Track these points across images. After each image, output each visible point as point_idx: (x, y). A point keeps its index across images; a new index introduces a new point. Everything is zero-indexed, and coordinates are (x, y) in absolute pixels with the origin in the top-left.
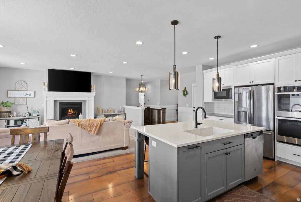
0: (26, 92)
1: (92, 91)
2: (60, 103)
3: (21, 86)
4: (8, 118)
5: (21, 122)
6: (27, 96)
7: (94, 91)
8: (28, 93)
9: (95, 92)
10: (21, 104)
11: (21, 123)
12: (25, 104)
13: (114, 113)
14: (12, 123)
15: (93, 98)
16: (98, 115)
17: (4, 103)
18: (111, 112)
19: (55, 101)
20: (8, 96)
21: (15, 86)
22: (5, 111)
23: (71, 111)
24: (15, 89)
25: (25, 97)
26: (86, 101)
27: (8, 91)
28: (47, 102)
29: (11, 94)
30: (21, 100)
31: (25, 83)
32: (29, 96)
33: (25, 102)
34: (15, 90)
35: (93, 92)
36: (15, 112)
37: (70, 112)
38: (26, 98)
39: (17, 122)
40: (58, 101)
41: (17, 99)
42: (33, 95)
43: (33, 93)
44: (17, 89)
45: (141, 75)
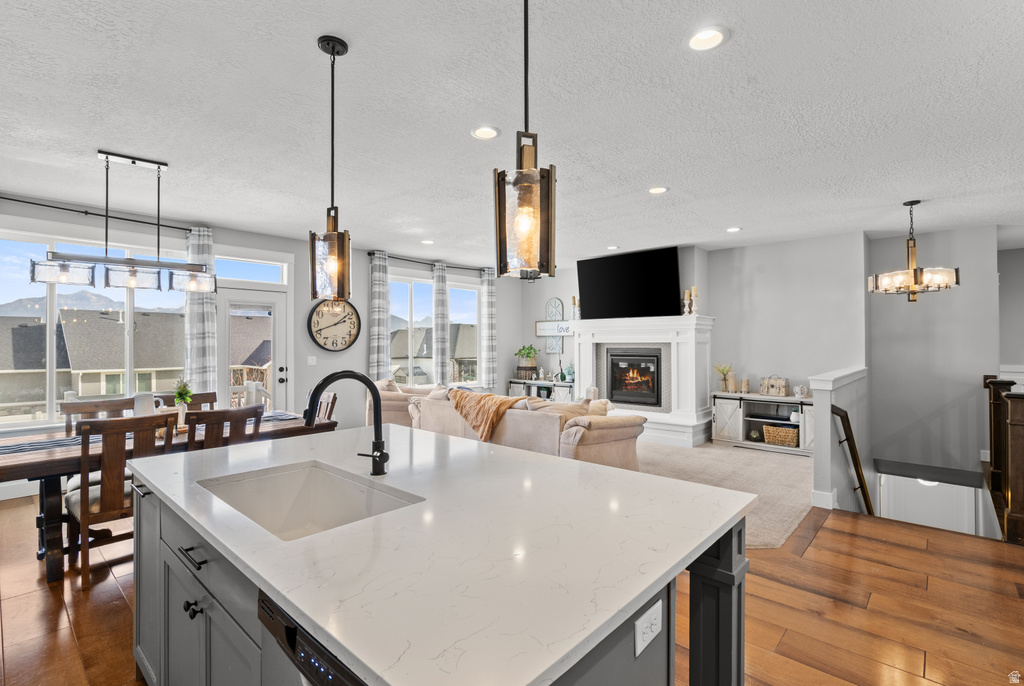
0: (561, 324)
1: (686, 309)
2: (607, 352)
3: (554, 311)
6: (563, 334)
7: (695, 308)
8: (565, 325)
9: (699, 312)
10: (554, 352)
12: (560, 351)
13: (787, 395)
15: (690, 336)
16: (715, 397)
18: (772, 390)
19: (598, 346)
20: (537, 335)
21: (546, 311)
22: (525, 366)
23: (635, 375)
24: (546, 317)
26: (670, 344)
27: (537, 322)
29: (541, 328)
30: (554, 341)
31: (560, 303)
32: (566, 334)
33: (561, 346)
34: (546, 321)
35: (690, 312)
36: (541, 370)
37: (633, 379)
38: (561, 338)
40: (604, 344)
41: (548, 342)
42: (571, 332)
43: (571, 326)
44: (549, 319)
45: (905, 204)
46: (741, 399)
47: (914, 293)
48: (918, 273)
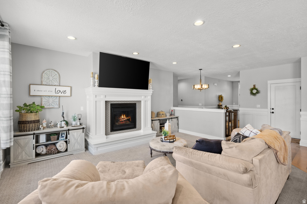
0: (58, 88)
1: (149, 87)
2: (111, 104)
3: (51, 78)
4: (36, 132)
5: (56, 137)
6: (60, 94)
7: (151, 87)
8: (62, 89)
9: (152, 89)
10: (51, 107)
11: (56, 139)
12: (57, 106)
13: (166, 117)
14: (43, 139)
15: (149, 98)
17: (28, 106)
18: (163, 116)
19: (106, 102)
20: (31, 94)
21: (42, 78)
22: (33, 119)
23: (124, 117)
24: (42, 82)
25: (57, 96)
26: (141, 101)
27: (30, 84)
28: (97, 103)
29: (35, 90)
30: (51, 100)
31: (56, 73)
32: (63, 95)
33: (58, 104)
34: (41, 85)
35: (150, 89)
36: (44, 121)
37: (123, 119)
38: (58, 98)
39: (51, 137)
40: (109, 101)
41: (44, 100)
42: (68, 94)
43: (68, 90)
44: (44, 83)
45: (199, 69)
46: (159, 120)
47: (201, 89)
48: (202, 85)
